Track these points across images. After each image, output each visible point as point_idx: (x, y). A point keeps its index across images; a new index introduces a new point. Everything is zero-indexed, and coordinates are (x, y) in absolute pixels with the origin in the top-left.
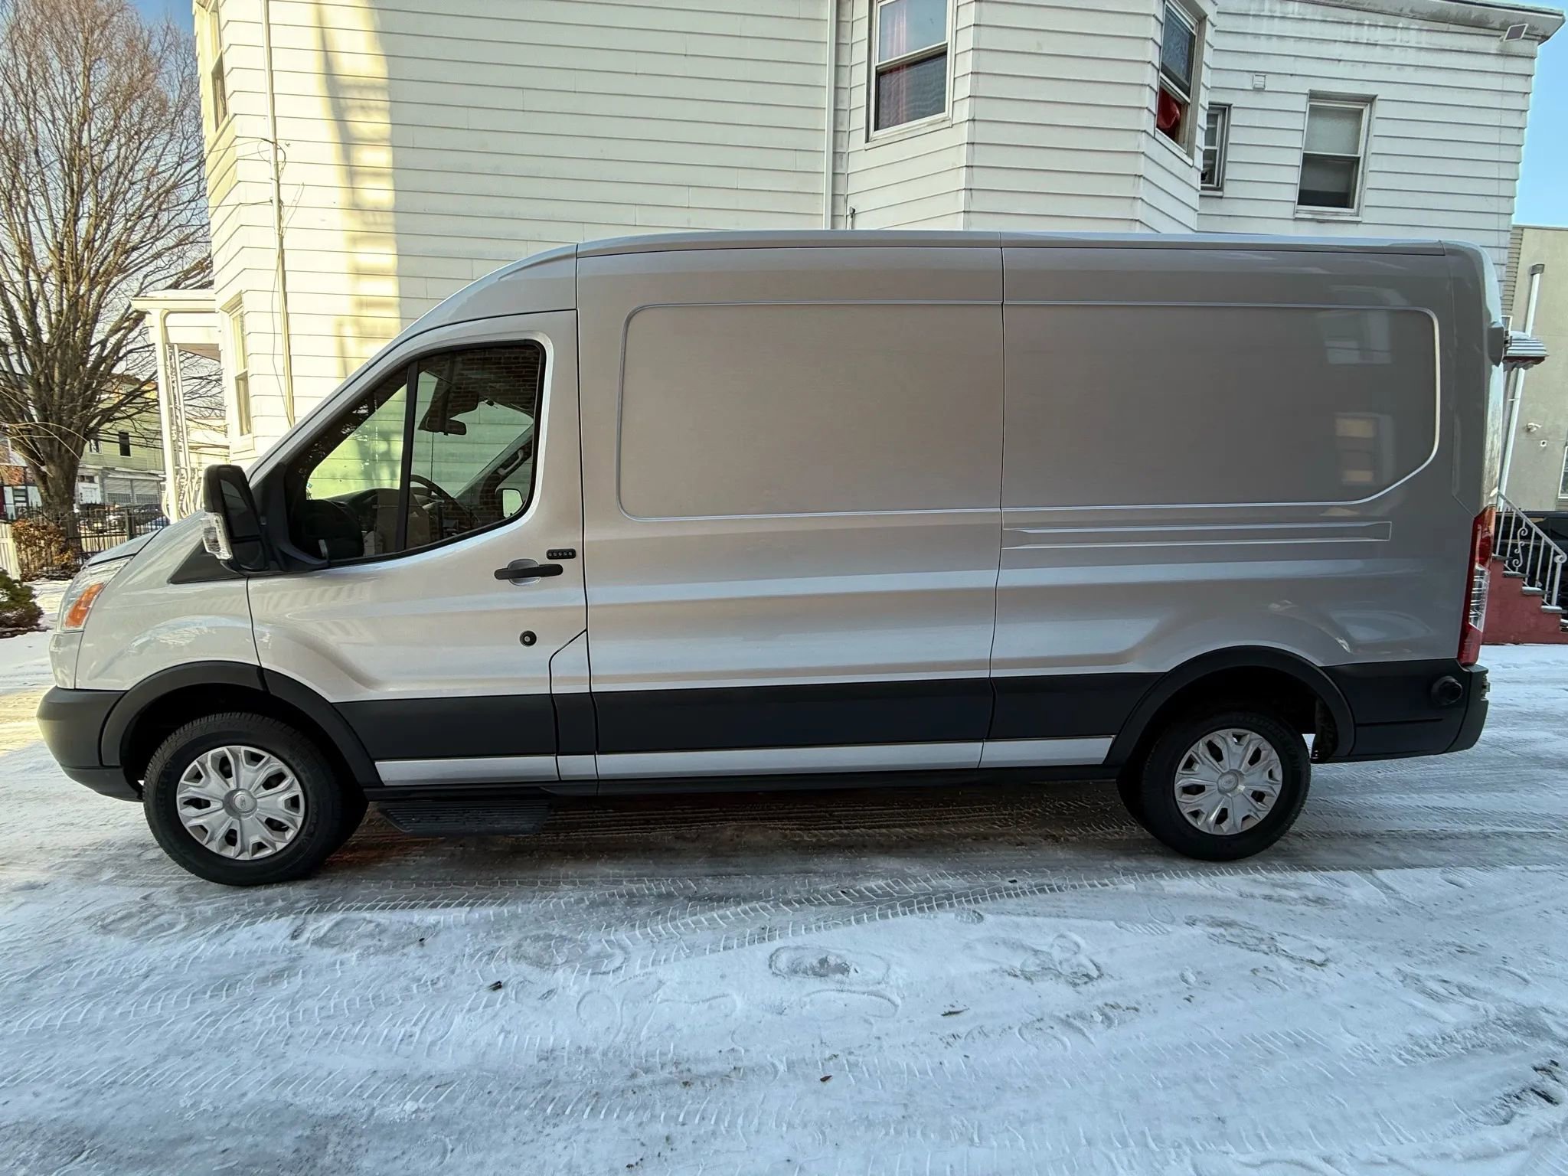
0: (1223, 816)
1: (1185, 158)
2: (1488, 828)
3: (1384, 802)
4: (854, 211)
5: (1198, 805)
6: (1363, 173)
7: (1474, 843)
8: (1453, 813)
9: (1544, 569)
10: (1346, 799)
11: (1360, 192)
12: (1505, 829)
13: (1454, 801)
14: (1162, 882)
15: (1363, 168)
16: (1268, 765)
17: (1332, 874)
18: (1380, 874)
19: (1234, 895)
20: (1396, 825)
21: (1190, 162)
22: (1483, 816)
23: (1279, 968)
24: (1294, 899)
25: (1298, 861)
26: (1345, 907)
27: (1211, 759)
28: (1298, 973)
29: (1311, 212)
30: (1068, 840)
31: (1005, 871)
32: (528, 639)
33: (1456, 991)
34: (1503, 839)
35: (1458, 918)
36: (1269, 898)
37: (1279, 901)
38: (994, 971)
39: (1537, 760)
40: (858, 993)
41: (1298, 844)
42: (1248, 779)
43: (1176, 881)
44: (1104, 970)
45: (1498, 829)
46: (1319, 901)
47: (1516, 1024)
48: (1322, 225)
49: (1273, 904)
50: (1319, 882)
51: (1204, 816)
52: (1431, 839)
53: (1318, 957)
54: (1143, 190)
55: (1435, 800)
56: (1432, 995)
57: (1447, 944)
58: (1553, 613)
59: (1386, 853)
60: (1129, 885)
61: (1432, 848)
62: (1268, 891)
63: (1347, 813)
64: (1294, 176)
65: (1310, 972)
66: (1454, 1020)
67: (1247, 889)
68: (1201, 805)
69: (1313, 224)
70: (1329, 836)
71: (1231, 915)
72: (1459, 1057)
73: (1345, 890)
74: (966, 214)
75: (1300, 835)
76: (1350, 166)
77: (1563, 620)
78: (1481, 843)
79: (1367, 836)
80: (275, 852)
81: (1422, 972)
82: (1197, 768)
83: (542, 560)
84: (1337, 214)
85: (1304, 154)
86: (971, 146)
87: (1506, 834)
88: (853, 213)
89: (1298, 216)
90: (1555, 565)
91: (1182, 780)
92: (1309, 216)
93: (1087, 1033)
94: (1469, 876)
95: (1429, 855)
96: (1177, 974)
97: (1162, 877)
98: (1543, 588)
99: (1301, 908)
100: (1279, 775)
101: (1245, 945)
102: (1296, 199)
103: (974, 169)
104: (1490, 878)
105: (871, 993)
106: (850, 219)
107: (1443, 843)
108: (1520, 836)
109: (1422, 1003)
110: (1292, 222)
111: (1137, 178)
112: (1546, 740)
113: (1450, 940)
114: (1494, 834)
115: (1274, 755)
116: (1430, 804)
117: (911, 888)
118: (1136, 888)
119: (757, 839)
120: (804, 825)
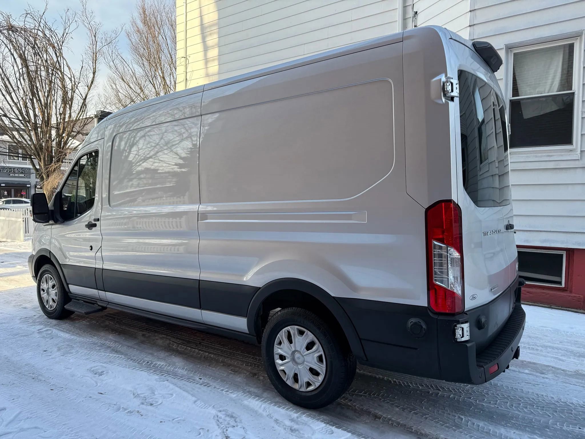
118: (235, 397)
119: (160, 342)
120: (183, 343)
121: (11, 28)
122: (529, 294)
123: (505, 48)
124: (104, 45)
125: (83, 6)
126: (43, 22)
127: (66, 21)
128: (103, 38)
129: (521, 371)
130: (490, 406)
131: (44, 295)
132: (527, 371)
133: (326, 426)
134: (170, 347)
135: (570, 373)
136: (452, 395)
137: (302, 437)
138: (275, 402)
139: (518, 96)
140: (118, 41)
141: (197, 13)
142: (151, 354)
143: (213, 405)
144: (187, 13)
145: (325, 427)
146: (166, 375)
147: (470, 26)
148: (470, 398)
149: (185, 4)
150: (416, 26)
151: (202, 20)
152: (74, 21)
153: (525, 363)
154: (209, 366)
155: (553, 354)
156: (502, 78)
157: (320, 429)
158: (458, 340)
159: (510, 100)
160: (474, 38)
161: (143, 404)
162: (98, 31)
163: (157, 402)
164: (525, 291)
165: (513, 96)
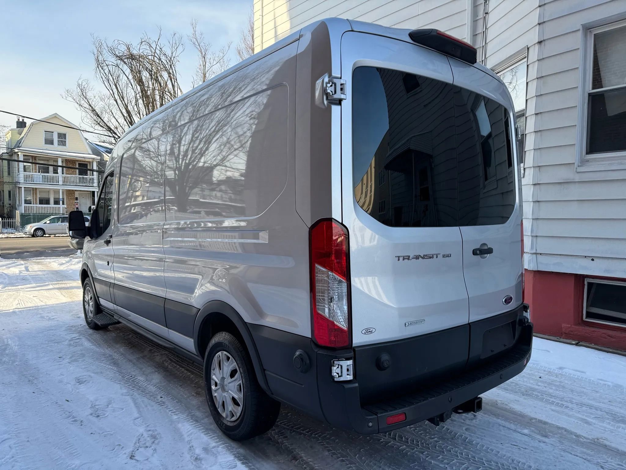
0: (223, 405)
32: (108, 264)
118: (175, 419)
119: (158, 358)
120: (178, 361)
121: (132, 57)
122: (609, 337)
123: (581, 29)
124: (212, 65)
125: (193, 28)
126: (159, 48)
127: (174, 45)
128: (212, 58)
129: (517, 430)
130: (438, 466)
131: (87, 307)
132: (526, 431)
133: (234, 460)
134: (164, 363)
135: (585, 440)
136: (405, 446)
137: (199, 467)
138: (207, 429)
139: (602, 87)
140: (230, 60)
141: (272, 25)
142: (141, 369)
143: (148, 424)
144: (263, 26)
145: (232, 460)
146: (135, 390)
147: (540, 6)
148: (422, 453)
149: (261, 16)
150: (487, 13)
151: (276, 32)
152: (181, 44)
153: (534, 421)
154: (181, 386)
155: (583, 415)
156: (577, 67)
157: (225, 461)
158: (336, 379)
159: (590, 95)
160: (544, 21)
161: (91, 414)
162: (207, 51)
163: (104, 414)
164: (605, 334)
165: (593, 89)
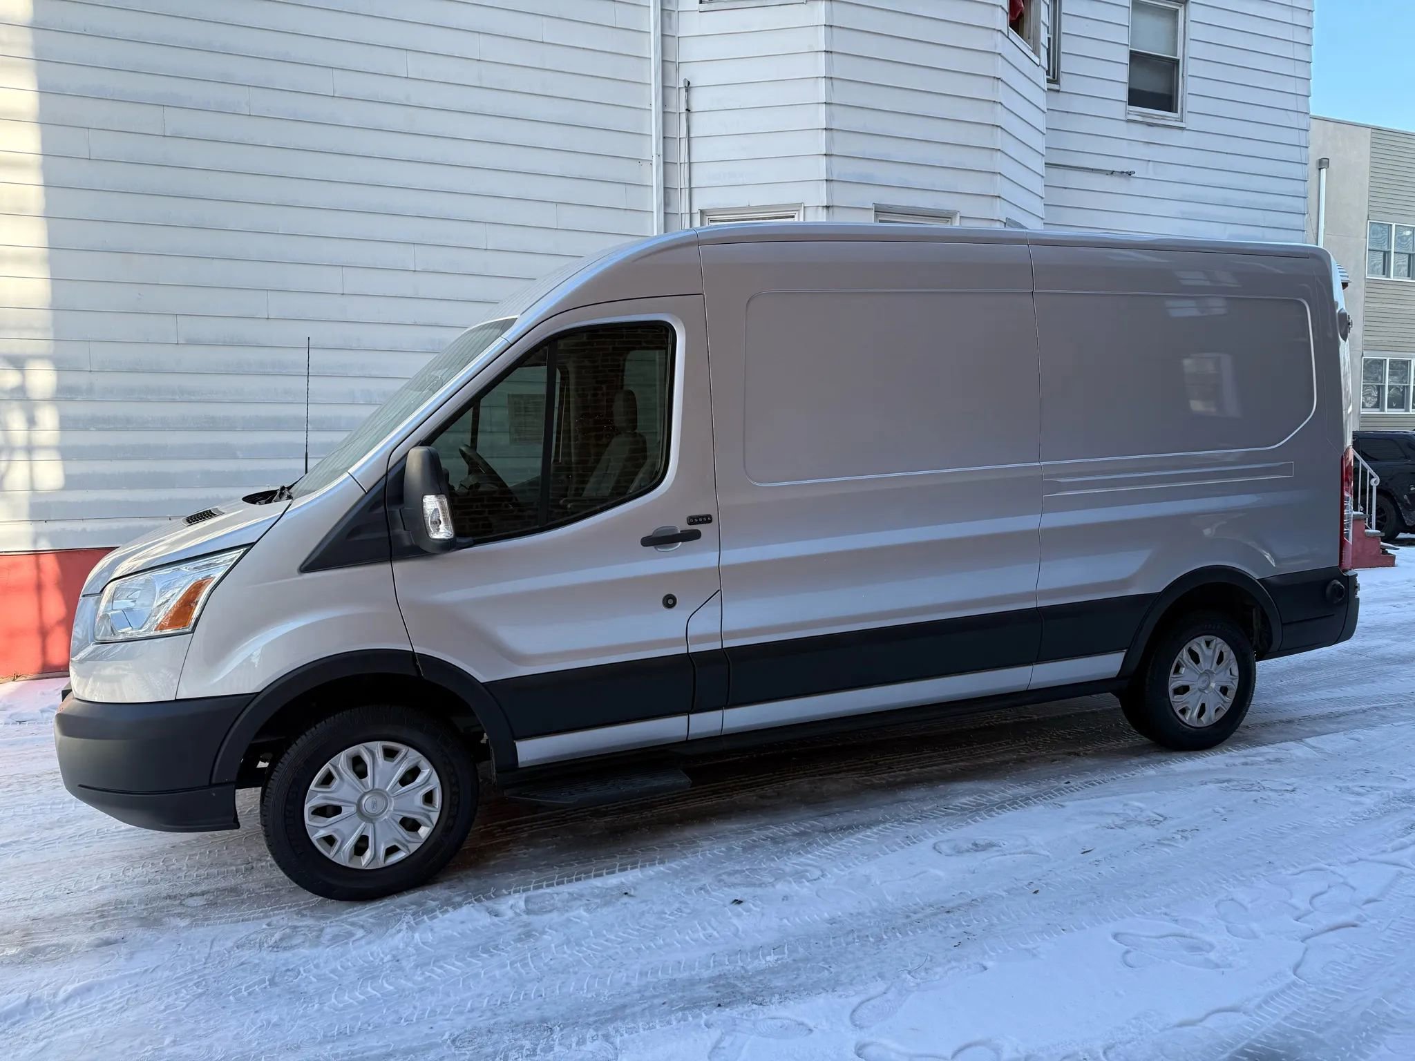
0: (1202, 710)
1: (1033, 56)
2: (1364, 707)
3: (1293, 700)
4: (689, 83)
5: (1185, 703)
6: (1183, 77)
7: (1359, 716)
8: (1339, 701)
9: (1364, 492)
10: (1267, 701)
11: (1182, 97)
12: (1375, 705)
13: (1337, 693)
14: (1171, 767)
15: (1183, 71)
16: (1228, 665)
17: (1278, 745)
18: (1308, 740)
19: (1224, 767)
20: (1306, 713)
21: (1037, 60)
22: (1360, 700)
23: (1269, 796)
24: (1261, 762)
25: (1252, 742)
26: (1294, 761)
27: (1192, 661)
28: (1282, 797)
29: (1141, 114)
30: (1086, 754)
31: (1058, 778)
32: (670, 602)
33: (1369, 789)
34: (1375, 711)
35: (1362, 757)
36: (1245, 764)
37: (1252, 764)
38: (1097, 828)
39: (1383, 660)
40: (1017, 854)
41: (1248, 732)
42: (1217, 677)
43: (1180, 764)
44: (1165, 815)
45: (1369, 706)
46: (1277, 760)
47: (1404, 798)
48: (1151, 128)
49: (1249, 767)
50: (1271, 751)
51: (1190, 712)
52: (1330, 717)
53: (1290, 788)
54: (1002, 94)
55: (1324, 694)
56: (1358, 794)
57: (1358, 770)
58: (1374, 536)
59: (1307, 729)
60: (1151, 772)
61: (1334, 723)
62: (1243, 760)
63: (1273, 711)
64: (1123, 74)
65: (1288, 795)
66: (1373, 802)
67: (1230, 761)
68: (1188, 703)
69: (1145, 128)
70: (1265, 725)
71: (1227, 777)
72: (1378, 818)
73: (1291, 752)
74: (828, 107)
75: (1248, 727)
76: (1171, 67)
77: (1382, 543)
78: (1363, 716)
79: (1290, 722)
80: (409, 854)
81: (1350, 785)
82: (1183, 670)
83: (682, 526)
84: (1163, 118)
85: (1131, 51)
86: (829, 28)
87: (1376, 708)
88: (688, 87)
89: (1130, 117)
90: (1371, 487)
91: (1174, 683)
92: (1139, 119)
93: (1175, 845)
94: (1361, 734)
95: (1333, 726)
96: (1210, 810)
97: (1169, 764)
98: (1364, 511)
99: (1267, 766)
100: (1236, 672)
101: (1243, 790)
102: (1126, 98)
103: (834, 56)
104: (1373, 733)
105: (1025, 853)
106: (683, 92)
107: (1342, 719)
108: (1384, 708)
109: (1353, 798)
110: (1124, 124)
111: (996, 81)
112: (1387, 645)
113: (1360, 767)
114: (1369, 709)
115: (1233, 656)
116: (1323, 697)
117: (996, 798)
